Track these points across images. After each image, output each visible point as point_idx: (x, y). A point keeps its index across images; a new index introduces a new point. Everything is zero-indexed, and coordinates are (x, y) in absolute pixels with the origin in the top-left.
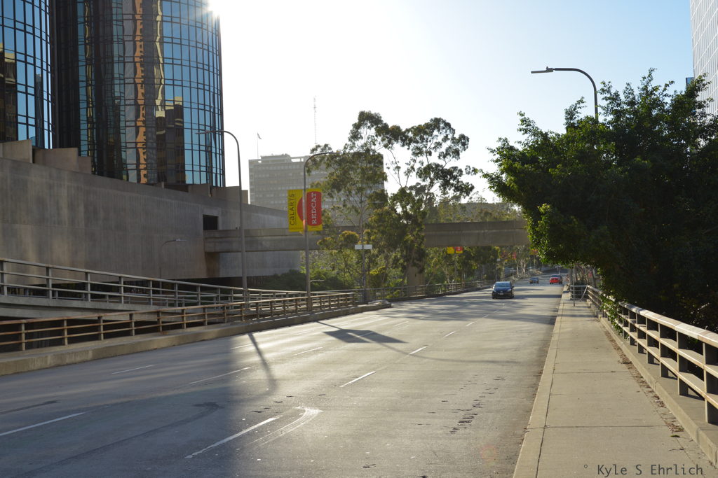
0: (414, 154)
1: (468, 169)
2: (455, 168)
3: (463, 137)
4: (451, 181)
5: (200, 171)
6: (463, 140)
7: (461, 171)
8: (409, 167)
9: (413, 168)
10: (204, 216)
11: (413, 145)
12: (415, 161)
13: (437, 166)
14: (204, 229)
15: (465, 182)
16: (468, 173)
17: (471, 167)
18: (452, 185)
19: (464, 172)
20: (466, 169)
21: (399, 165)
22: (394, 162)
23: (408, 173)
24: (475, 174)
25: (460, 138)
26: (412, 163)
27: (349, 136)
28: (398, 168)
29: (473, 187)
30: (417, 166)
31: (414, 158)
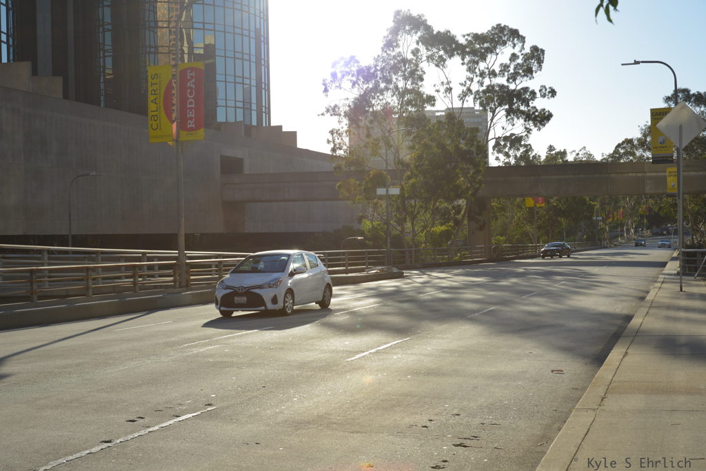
0: (469, 70)
1: (544, 90)
2: (526, 89)
3: (535, 49)
4: (522, 108)
5: (236, 107)
6: (537, 54)
7: (533, 93)
8: (465, 89)
9: (469, 90)
10: (221, 156)
11: (467, 59)
12: (472, 80)
13: (502, 87)
14: (221, 173)
15: (539, 108)
16: (544, 96)
17: (547, 87)
18: (523, 112)
19: (538, 95)
20: (540, 91)
21: (451, 85)
22: (445, 81)
23: (463, 97)
24: (553, 96)
25: (531, 51)
26: (468, 83)
27: (382, 45)
28: (449, 90)
29: (549, 116)
30: (475, 87)
31: (471, 76)
